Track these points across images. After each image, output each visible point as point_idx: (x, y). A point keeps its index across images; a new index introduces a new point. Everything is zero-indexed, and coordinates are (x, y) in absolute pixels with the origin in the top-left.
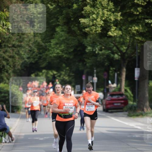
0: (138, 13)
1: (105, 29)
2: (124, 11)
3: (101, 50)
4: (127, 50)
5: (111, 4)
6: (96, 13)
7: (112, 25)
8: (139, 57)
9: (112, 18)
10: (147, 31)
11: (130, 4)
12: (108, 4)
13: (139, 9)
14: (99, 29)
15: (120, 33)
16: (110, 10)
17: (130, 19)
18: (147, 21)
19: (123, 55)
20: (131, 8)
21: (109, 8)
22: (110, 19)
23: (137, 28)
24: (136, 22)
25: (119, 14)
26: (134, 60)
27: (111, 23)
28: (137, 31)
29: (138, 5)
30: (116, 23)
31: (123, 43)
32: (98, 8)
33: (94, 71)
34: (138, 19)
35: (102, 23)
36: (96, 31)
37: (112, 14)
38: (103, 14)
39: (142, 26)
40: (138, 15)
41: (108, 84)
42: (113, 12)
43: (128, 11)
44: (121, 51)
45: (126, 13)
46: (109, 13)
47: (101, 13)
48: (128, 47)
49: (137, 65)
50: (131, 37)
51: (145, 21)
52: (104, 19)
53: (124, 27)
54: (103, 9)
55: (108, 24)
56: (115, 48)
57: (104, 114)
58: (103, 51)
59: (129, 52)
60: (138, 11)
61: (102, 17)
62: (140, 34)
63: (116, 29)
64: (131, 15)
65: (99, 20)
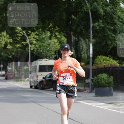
0: (19, 40)
1: (6, 45)
2: (13, 39)
3: (4, 54)
4: (15, 54)
5: (8, 36)
6: (2, 39)
7: (8, 44)
8: (20, 57)
9: (9, 41)
10: (23, 47)
11: (15, 36)
12: (7, 36)
13: (19, 38)
14: (3, 46)
15: (12, 47)
16: (8, 38)
17: (16, 42)
18: (22, 43)
19: (13, 56)
20: (16, 37)
21: (7, 37)
22: (8, 42)
23: (18, 45)
24: (18, 43)
25: (11, 40)
26: (18, 58)
27: (8, 43)
28: (19, 47)
29: (19, 36)
30: (10, 43)
31: (13, 51)
32: (3, 37)
33: (1, 63)
34: (19, 42)
35: (4, 43)
36: (2, 46)
37: (8, 40)
38: (5, 39)
39: (21, 45)
40: (18, 40)
41: (7, 68)
42: (9, 39)
43: (15, 38)
44: (12, 55)
45: (14, 39)
46: (7, 39)
47: (4, 39)
48: (15, 53)
49: (19, 60)
50: (16, 49)
51: (21, 43)
52: (5, 41)
53: (13, 45)
54: (5, 38)
55: (7, 44)
56: (10, 53)
57: (6, 80)
58: (5, 55)
59: (15, 55)
60: (19, 39)
61: (4, 41)
62: (20, 48)
63: (10, 46)
64: (16, 40)
65: (3, 42)
